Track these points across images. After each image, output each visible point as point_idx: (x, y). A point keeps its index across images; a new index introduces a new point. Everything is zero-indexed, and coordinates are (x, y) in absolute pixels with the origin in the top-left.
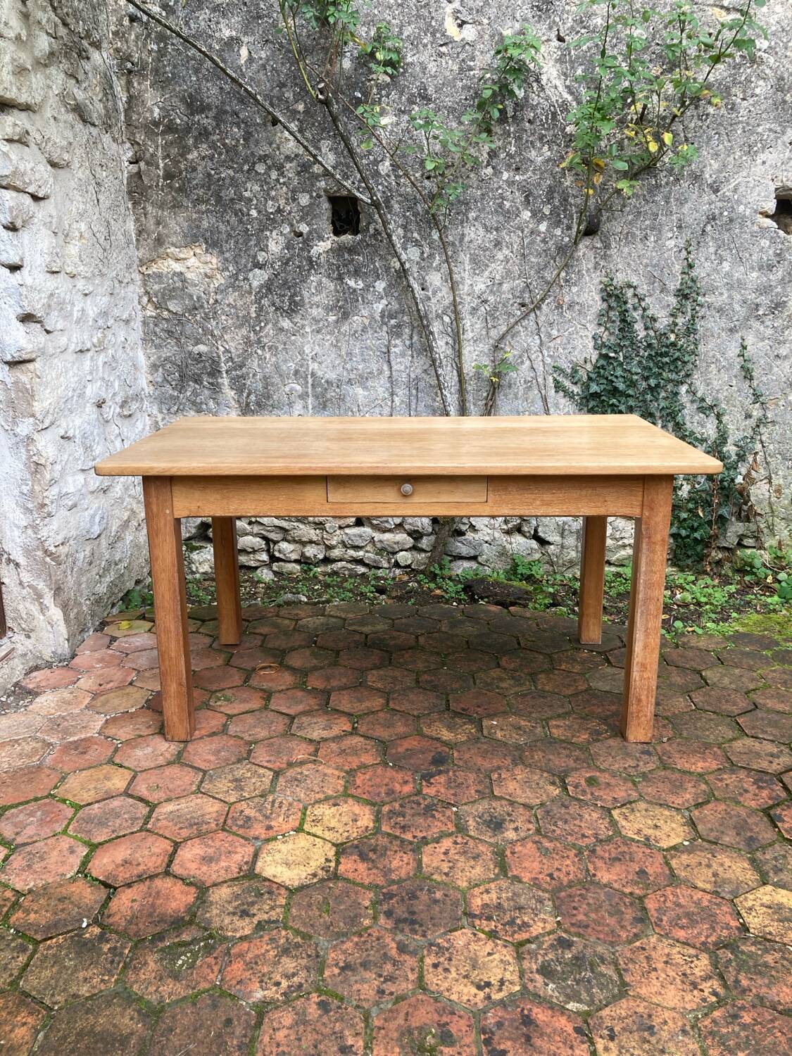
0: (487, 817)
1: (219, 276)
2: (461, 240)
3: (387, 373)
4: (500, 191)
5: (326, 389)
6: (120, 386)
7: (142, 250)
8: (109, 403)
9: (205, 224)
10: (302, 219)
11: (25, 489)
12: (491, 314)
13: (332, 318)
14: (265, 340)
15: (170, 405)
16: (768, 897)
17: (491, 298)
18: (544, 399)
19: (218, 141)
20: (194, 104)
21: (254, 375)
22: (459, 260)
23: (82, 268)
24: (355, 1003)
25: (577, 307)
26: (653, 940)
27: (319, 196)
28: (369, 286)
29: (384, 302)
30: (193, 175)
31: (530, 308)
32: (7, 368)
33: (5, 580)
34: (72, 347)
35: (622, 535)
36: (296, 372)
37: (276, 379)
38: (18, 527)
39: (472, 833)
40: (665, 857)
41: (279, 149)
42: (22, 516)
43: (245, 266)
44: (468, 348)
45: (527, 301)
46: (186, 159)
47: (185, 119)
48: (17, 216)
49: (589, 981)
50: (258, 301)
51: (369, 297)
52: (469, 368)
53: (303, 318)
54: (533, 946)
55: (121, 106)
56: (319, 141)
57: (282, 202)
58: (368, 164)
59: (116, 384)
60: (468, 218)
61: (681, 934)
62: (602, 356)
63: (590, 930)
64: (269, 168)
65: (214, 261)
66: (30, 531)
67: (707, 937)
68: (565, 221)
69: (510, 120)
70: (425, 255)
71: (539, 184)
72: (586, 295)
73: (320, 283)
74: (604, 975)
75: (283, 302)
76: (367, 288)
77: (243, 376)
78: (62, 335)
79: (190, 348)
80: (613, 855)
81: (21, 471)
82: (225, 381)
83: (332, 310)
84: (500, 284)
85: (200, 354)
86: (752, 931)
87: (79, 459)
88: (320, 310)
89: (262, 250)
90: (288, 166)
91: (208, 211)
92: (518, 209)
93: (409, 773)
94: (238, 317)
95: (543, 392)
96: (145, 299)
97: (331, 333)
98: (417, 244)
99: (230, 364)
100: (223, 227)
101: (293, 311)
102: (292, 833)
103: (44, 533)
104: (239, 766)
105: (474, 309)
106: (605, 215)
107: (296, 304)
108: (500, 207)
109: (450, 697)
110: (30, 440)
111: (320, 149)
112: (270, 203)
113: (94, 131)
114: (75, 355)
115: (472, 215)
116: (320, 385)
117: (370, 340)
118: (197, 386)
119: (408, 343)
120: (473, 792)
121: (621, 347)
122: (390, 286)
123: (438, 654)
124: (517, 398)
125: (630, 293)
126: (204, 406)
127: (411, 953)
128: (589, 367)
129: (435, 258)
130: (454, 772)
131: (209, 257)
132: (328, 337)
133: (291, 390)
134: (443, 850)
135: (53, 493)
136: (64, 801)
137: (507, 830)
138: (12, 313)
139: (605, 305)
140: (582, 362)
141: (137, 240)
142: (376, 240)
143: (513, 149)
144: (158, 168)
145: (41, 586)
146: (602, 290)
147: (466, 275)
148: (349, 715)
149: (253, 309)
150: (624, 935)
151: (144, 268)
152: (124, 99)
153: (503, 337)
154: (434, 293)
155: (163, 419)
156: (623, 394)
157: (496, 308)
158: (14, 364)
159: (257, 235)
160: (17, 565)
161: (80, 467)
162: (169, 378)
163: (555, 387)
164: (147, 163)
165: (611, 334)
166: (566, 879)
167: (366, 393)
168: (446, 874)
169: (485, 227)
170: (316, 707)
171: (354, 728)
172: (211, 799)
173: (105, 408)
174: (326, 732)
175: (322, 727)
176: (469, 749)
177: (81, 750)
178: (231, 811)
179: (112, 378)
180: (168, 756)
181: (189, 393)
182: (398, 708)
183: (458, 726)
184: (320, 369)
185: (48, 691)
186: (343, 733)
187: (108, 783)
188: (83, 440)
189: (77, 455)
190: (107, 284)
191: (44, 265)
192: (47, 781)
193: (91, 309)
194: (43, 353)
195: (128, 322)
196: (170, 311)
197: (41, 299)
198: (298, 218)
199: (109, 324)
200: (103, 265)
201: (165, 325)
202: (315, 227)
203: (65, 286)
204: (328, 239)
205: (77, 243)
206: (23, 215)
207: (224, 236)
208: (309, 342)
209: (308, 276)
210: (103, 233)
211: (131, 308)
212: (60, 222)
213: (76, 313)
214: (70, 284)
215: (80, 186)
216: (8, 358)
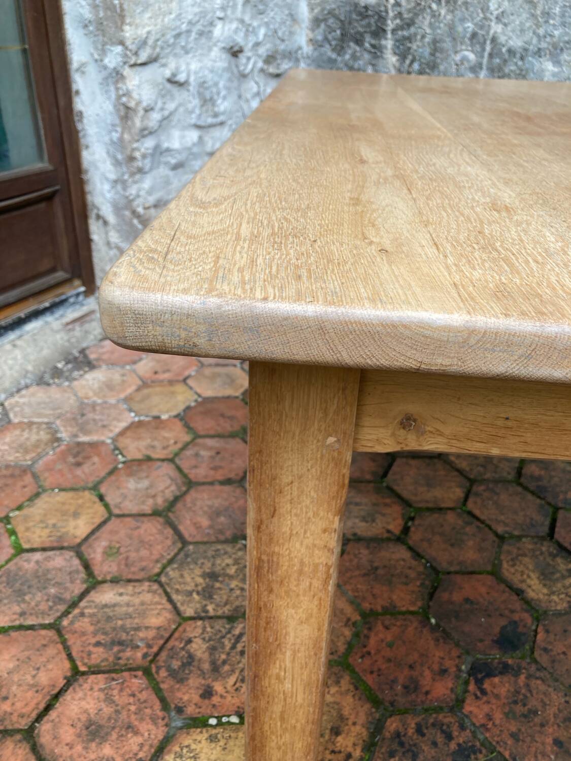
5: (505, 61)
6: (265, 35)
8: (248, 53)
11: (115, 136)
21: (423, 37)
33: (94, 237)
36: (474, 35)
37: (447, 45)
42: (112, 168)
59: (262, 32)
66: (119, 187)
77: (409, 39)
81: (111, 113)
82: (388, 43)
85: (366, 7)
87: (192, 112)
93: (455, 653)
99: (398, 21)
102: (233, 719)
103: (133, 191)
104: (229, 548)
109: (561, 515)
116: (500, 54)
118: (358, 48)
120: (549, 740)
130: (529, 677)
133: (464, 59)
135: (146, 145)
136: (13, 533)
148: (406, 503)
160: (105, 223)
161: (193, 121)
162: (330, 37)
167: (556, 70)
170: (368, 477)
171: (406, 530)
172: (164, 600)
173: (242, 59)
174: (363, 524)
175: (362, 513)
176: (565, 631)
177: (79, 459)
178: (176, 635)
179: (255, 24)
180: (160, 500)
181: (347, 57)
182: (477, 512)
183: (558, 575)
184: (503, 33)
185: (104, 367)
186: (386, 535)
187: (72, 523)
188: (201, 90)
189: (190, 106)
192: (18, 495)
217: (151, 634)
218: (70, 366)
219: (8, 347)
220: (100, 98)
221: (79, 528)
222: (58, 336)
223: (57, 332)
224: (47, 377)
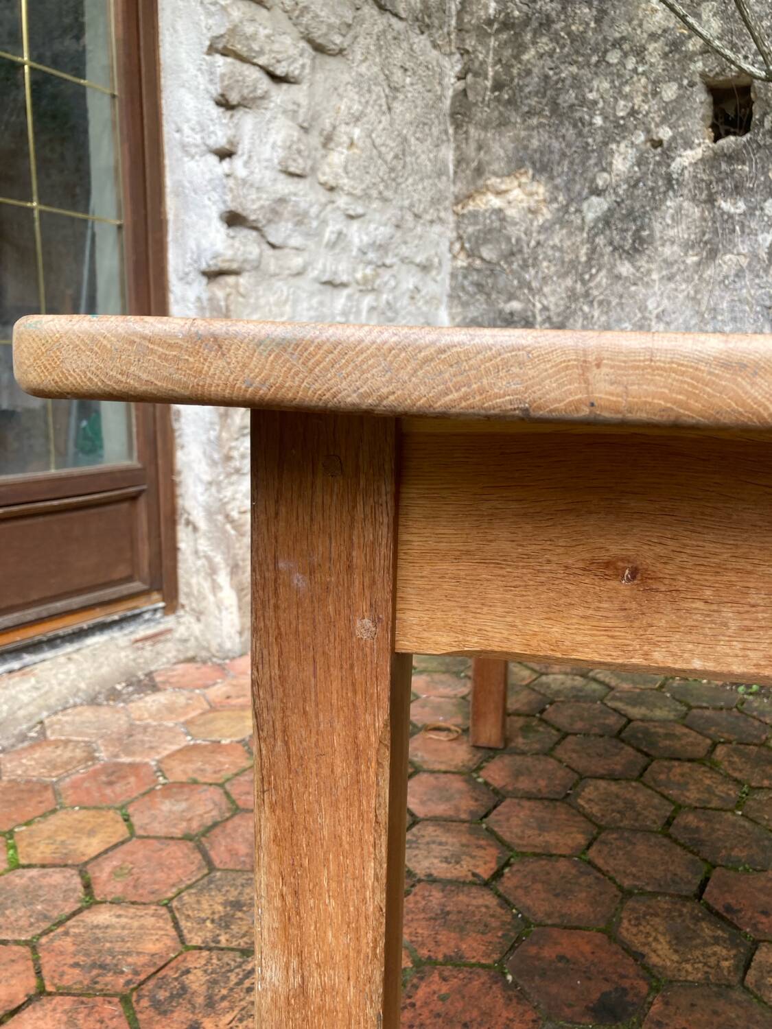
1: (545, 210)
7: (459, 185)
9: (535, 143)
10: (664, 120)
11: (213, 434)
13: (692, 259)
14: (595, 292)
19: (562, 29)
23: (346, 181)
27: (692, 84)
28: (755, 209)
30: (528, 80)
32: (204, 280)
33: (181, 546)
34: (313, 273)
38: (201, 481)
41: (640, 25)
42: (207, 468)
43: (580, 194)
46: (520, 62)
47: (525, 8)
48: (229, 88)
50: (591, 240)
51: (753, 225)
53: (650, 260)
55: (454, 7)
56: (700, 4)
57: (638, 100)
64: (626, 55)
65: (541, 190)
66: (214, 489)
73: (680, 208)
75: (624, 239)
76: (750, 212)
78: (298, 255)
79: (502, 305)
83: (693, 247)
85: (512, 314)
88: (675, 248)
89: (604, 170)
90: (651, 47)
91: (541, 125)
93: (530, 1016)
94: (563, 262)
96: (457, 246)
97: (688, 280)
100: (556, 145)
101: (636, 250)
103: (228, 493)
107: (642, 241)
111: (698, 16)
112: (622, 103)
113: (398, 25)
114: (317, 286)
117: (748, 289)
123: (738, 782)
131: (535, 187)
132: (684, 286)
136: (13, 847)
138: (214, 212)
141: (455, 173)
144: (486, 78)
145: (218, 559)
148: (507, 847)
149: (584, 251)
151: (459, 207)
158: (213, 275)
159: (600, 151)
160: (195, 529)
164: (476, 75)
170: (464, 816)
171: (498, 875)
172: (170, 926)
174: (444, 865)
175: (446, 854)
176: (693, 1005)
177: (113, 778)
178: (173, 964)
180: (195, 824)
182: (600, 862)
183: (698, 941)
185: (170, 690)
186: (470, 878)
187: (85, 841)
190: (391, 212)
191: (276, 161)
192: (30, 810)
193: (357, 235)
194: (257, 268)
195: (425, 268)
196: (483, 259)
197: (259, 199)
198: (657, 120)
199: (388, 261)
200: (387, 187)
201: (475, 277)
202: (681, 129)
203: (312, 197)
204: (699, 145)
205: (345, 151)
206: (245, 92)
207: (556, 157)
208: (655, 294)
209: (663, 201)
210: (392, 149)
211: (433, 252)
212: (315, 117)
213: (329, 234)
214: (323, 196)
215: (358, 83)
216: (204, 266)
217: (143, 960)
218: (131, 689)
219: (62, 660)
221: (93, 846)
222: (123, 654)
223: (123, 648)
224: (101, 698)
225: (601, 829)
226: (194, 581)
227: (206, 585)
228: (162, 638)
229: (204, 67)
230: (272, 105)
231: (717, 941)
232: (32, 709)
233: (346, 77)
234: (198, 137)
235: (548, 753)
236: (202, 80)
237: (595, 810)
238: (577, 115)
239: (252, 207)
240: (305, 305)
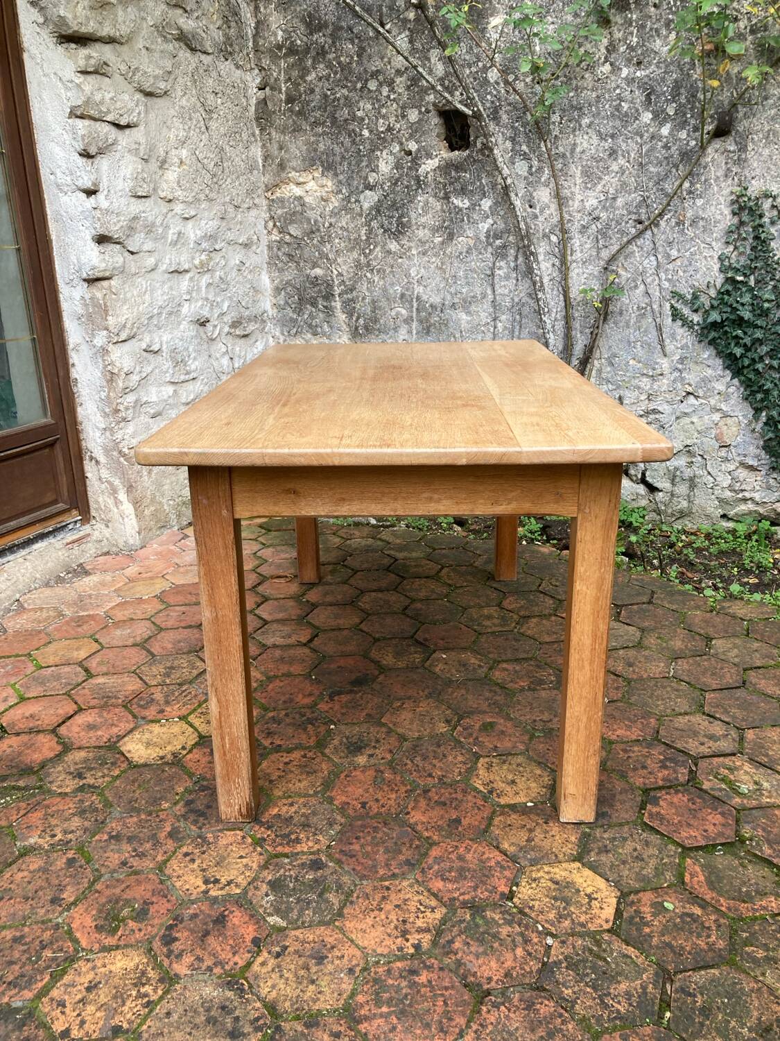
0: (354, 740)
1: (333, 199)
2: (573, 151)
3: (490, 297)
4: (618, 91)
5: (430, 314)
6: (229, 306)
7: (267, 176)
8: (214, 322)
9: (322, 147)
10: (411, 136)
11: (103, 395)
12: (603, 233)
13: (438, 240)
14: (374, 263)
15: (290, 326)
16: (563, 874)
17: (604, 215)
18: (659, 329)
19: (334, 59)
20: (313, 23)
21: (364, 299)
22: (570, 173)
23: (180, 193)
24: (97, 866)
25: (701, 223)
26: (405, 883)
27: (428, 111)
28: (475, 205)
29: (490, 221)
30: (312, 97)
31: (647, 225)
32: (86, 285)
33: (88, 475)
34: (163, 267)
35: (743, 487)
36: (403, 296)
37: (383, 303)
38: (98, 429)
39: (327, 751)
40: (494, 812)
41: (390, 63)
42: (101, 419)
44: (576, 271)
45: (643, 217)
46: (305, 81)
47: (305, 39)
48: (89, 144)
49: (308, 903)
50: (368, 224)
51: (475, 217)
52: (574, 293)
53: (410, 239)
54: (286, 861)
55: (250, 32)
56: (428, 51)
57: (392, 119)
58: (477, 72)
59: (226, 304)
60: (580, 126)
61: (438, 885)
62: (727, 279)
63: (354, 859)
64: (381, 84)
65: (330, 184)
66: (108, 433)
67: (462, 894)
68: (693, 121)
69: (633, 6)
70: (534, 169)
71: (663, 79)
72: (713, 208)
73: (427, 203)
74: (329, 902)
75: (391, 223)
76: (473, 206)
77: (352, 300)
78: (150, 256)
79: (308, 271)
80: (442, 799)
81: (99, 378)
82: (337, 304)
83: (437, 231)
84: (614, 199)
85: (316, 278)
86: (515, 900)
87: (167, 372)
88: (426, 231)
89: (373, 171)
90: (398, 80)
91: (324, 133)
92: (637, 110)
93: (322, 688)
94: (350, 239)
95: (658, 320)
96: (271, 224)
97: (436, 255)
98: (526, 157)
99: (342, 287)
100: (337, 149)
101: (400, 232)
102: (177, 719)
103: (119, 436)
104: (185, 656)
105: (584, 227)
106: (742, 111)
107: (403, 225)
108: (617, 110)
109: (425, 626)
110: (104, 351)
111: (428, 60)
112: (381, 121)
113: (207, 59)
114: (167, 276)
115: (586, 121)
116: (425, 309)
117: (475, 262)
118: (313, 310)
119: (512, 264)
120: (364, 714)
121: (753, 270)
122: (496, 203)
123: (449, 585)
124: (628, 327)
125: (767, 204)
126: (319, 330)
127: (178, 839)
128: (713, 293)
129: (543, 172)
130: (364, 693)
131: (325, 181)
132: (434, 260)
133: (398, 314)
134: (287, 760)
135: (128, 400)
136: (34, 660)
137: (362, 754)
138: (88, 235)
139: (736, 220)
140: (705, 287)
141: (264, 166)
142: (483, 155)
143: (635, 39)
144: (280, 92)
145: (117, 482)
146: (733, 203)
147: (577, 190)
148: (316, 628)
149: (364, 232)
150: (381, 872)
151: (270, 193)
152: (253, 25)
153: (613, 258)
154: (542, 211)
155: (285, 341)
156: (750, 324)
157: (608, 226)
158: (91, 281)
159: (368, 156)
160: (97, 462)
161: (168, 379)
162: (290, 301)
163: (673, 315)
164: (272, 89)
165: (741, 254)
166: (376, 810)
167: (469, 318)
168: (271, 782)
169: (599, 134)
170: (293, 618)
171: (311, 641)
172: (138, 680)
173: (209, 326)
174: (282, 640)
175: (283, 635)
176: (398, 676)
177: (80, 623)
178: (144, 692)
179: (219, 300)
180: (138, 639)
181: (306, 316)
182: (365, 629)
183: (407, 653)
184: (424, 293)
185: (98, 573)
186: (296, 643)
187: (76, 652)
188: (173, 355)
189: (164, 368)
190: (217, 209)
191: (127, 190)
192: (35, 643)
193: (193, 232)
194: (122, 272)
195: (246, 246)
196: (291, 235)
197: (119, 221)
198: (407, 135)
199: (217, 247)
200: (211, 190)
201: (286, 249)
202: (423, 144)
203: (156, 210)
204: (436, 156)
205: (177, 169)
206: (100, 144)
207: (338, 159)
208: (415, 265)
209: (415, 196)
210: (212, 159)
211: (252, 232)
212: (152, 148)
213: (171, 236)
214: (164, 207)
215: (181, 116)
216: (85, 276)
217: (128, 692)
218: (70, 575)
219: (21, 560)
220: (90, 368)
221: (82, 654)
222: (60, 553)
223: (59, 550)
224: (52, 583)
225: (369, 615)
226: (100, 499)
227: (110, 502)
228: (84, 541)
229: (68, 128)
230: (120, 147)
231: (416, 653)
232: (8, 593)
233: (172, 112)
234: (68, 179)
235: (345, 582)
236: (67, 137)
237: (367, 607)
238: (351, 127)
239: (114, 230)
240: (160, 292)
